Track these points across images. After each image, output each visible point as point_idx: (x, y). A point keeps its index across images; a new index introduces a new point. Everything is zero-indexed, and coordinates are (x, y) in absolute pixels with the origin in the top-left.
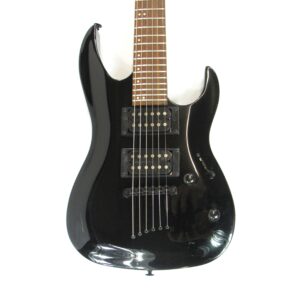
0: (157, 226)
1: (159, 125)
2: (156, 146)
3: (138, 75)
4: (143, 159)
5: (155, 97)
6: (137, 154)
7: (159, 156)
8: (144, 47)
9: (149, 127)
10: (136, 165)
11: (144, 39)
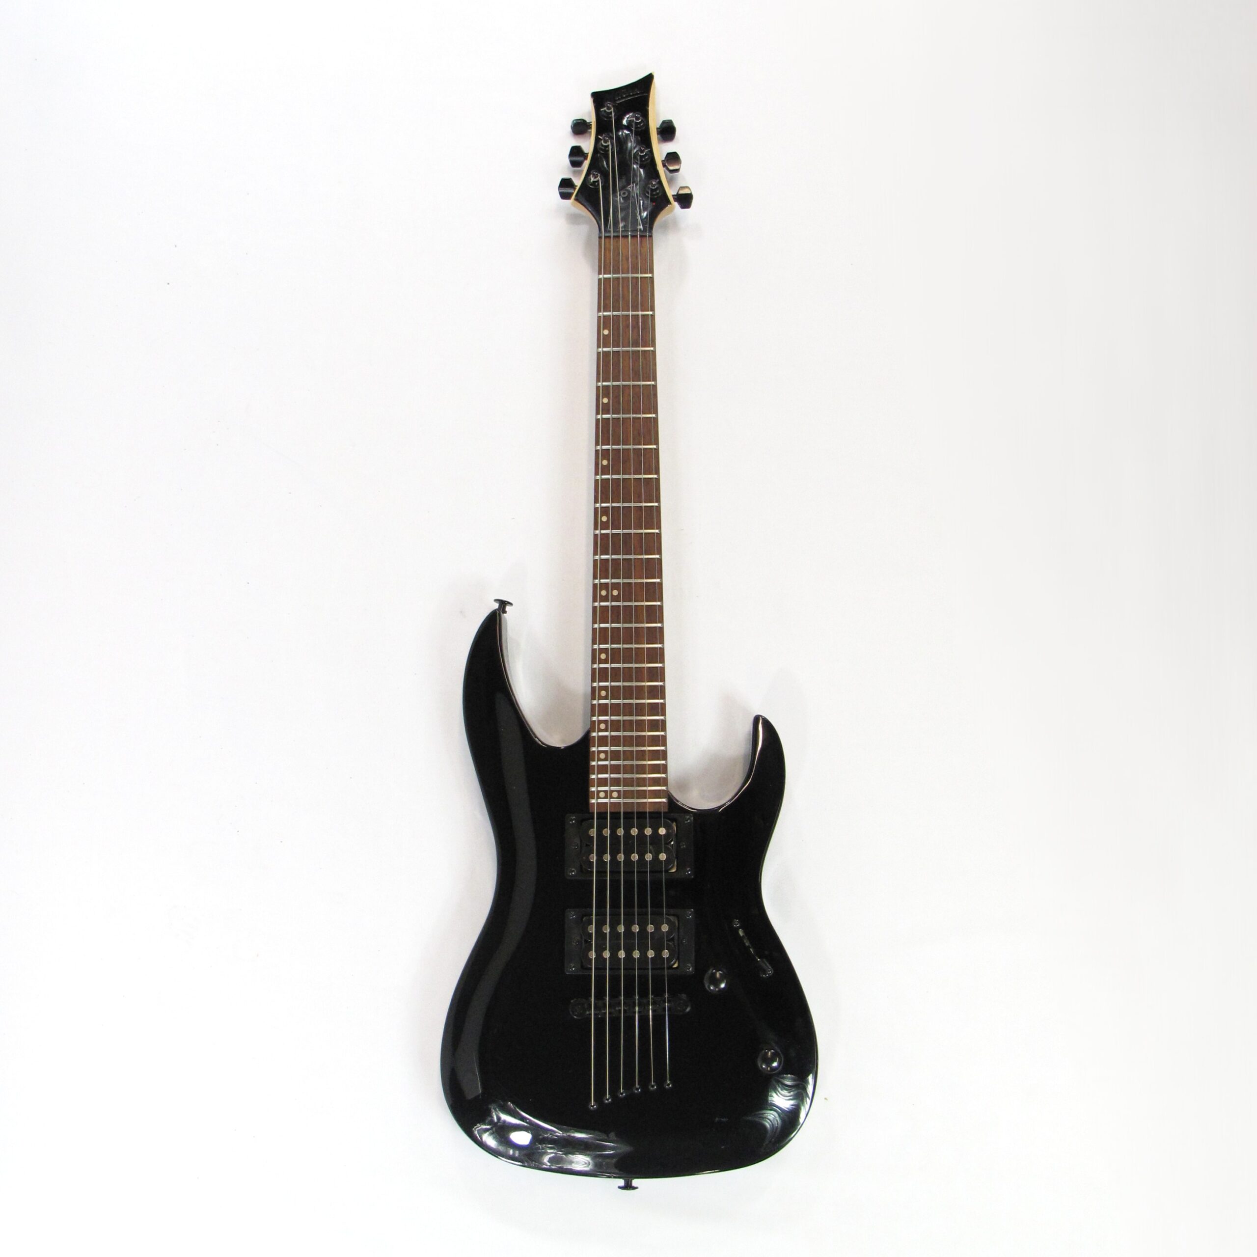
0: (644, 1083)
1: (649, 857)
2: (642, 904)
3: (603, 741)
4: (615, 935)
5: (643, 794)
6: (600, 924)
7: (650, 928)
8: (616, 674)
9: (628, 860)
10: (600, 949)
11: (615, 656)
